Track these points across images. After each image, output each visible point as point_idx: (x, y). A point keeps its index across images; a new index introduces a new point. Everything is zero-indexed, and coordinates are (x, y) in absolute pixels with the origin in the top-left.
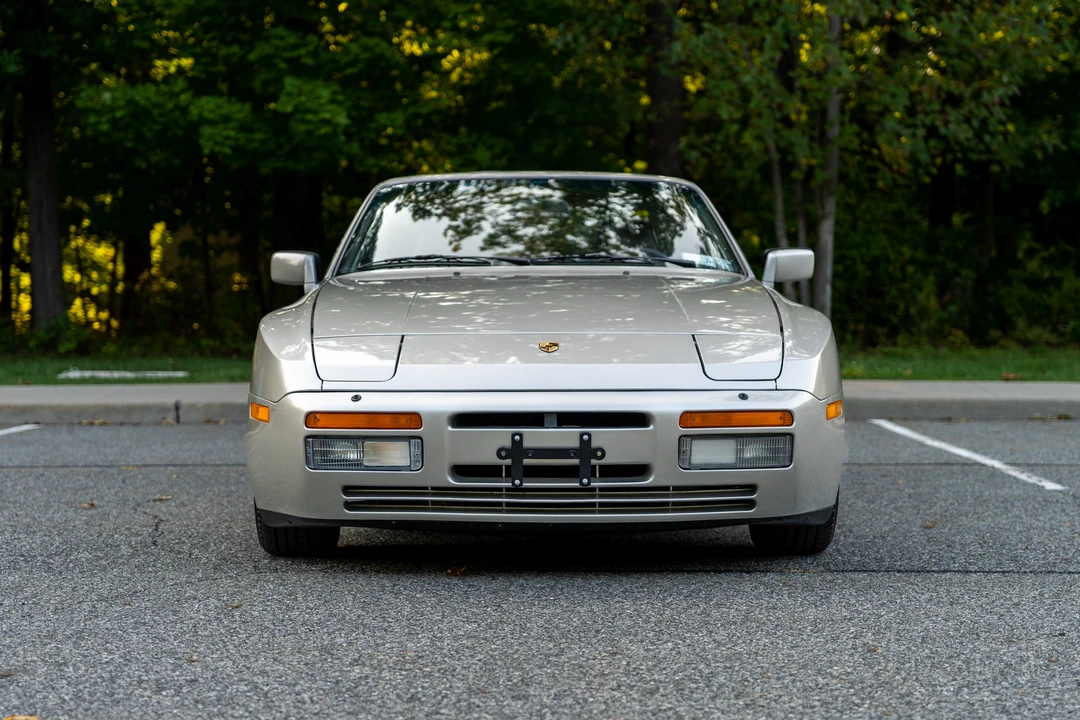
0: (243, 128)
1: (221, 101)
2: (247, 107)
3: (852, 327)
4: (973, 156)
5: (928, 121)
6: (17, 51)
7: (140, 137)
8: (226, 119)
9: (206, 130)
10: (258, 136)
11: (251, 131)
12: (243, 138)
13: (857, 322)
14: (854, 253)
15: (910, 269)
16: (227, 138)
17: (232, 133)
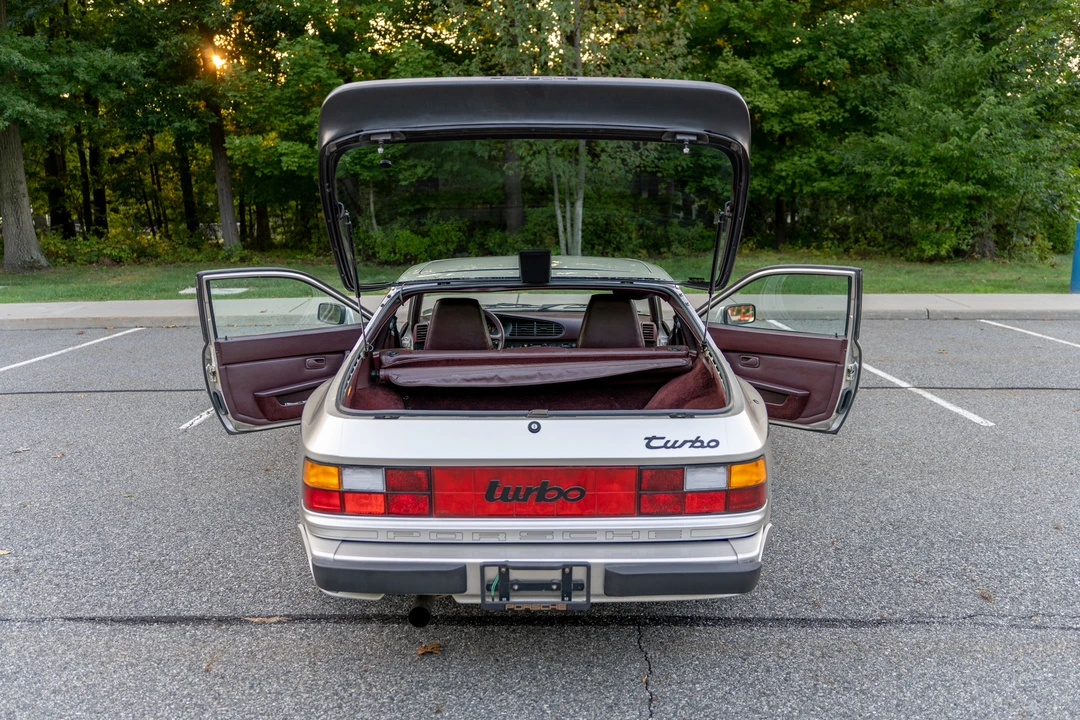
0: (303, 157)
1: (291, 143)
2: (306, 147)
3: (597, 247)
4: (649, 169)
5: (621, 156)
6: (195, 120)
7: (255, 160)
8: (294, 153)
9: (284, 159)
10: (312, 160)
11: (309, 157)
12: (303, 161)
13: (600, 245)
14: (598, 213)
15: (625, 219)
16: (294, 162)
17: (296, 160)
